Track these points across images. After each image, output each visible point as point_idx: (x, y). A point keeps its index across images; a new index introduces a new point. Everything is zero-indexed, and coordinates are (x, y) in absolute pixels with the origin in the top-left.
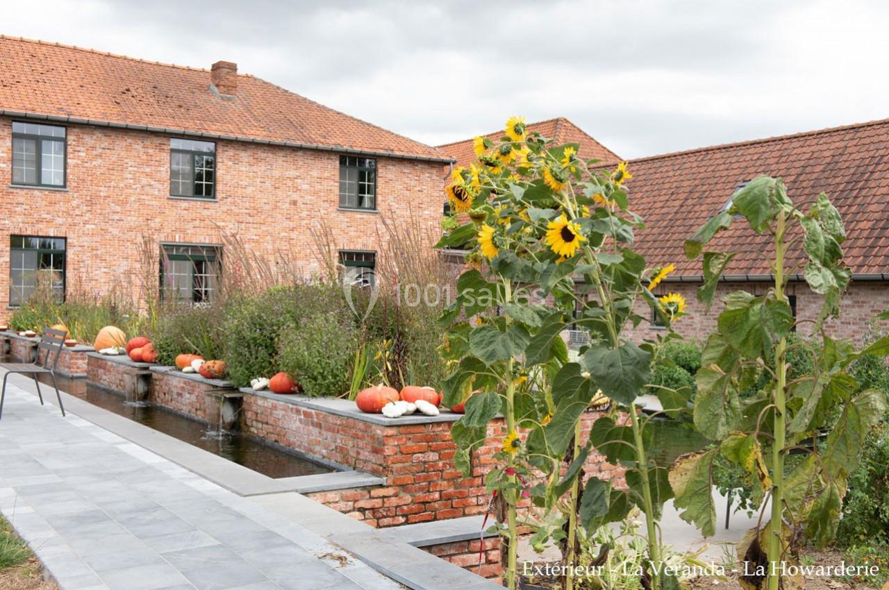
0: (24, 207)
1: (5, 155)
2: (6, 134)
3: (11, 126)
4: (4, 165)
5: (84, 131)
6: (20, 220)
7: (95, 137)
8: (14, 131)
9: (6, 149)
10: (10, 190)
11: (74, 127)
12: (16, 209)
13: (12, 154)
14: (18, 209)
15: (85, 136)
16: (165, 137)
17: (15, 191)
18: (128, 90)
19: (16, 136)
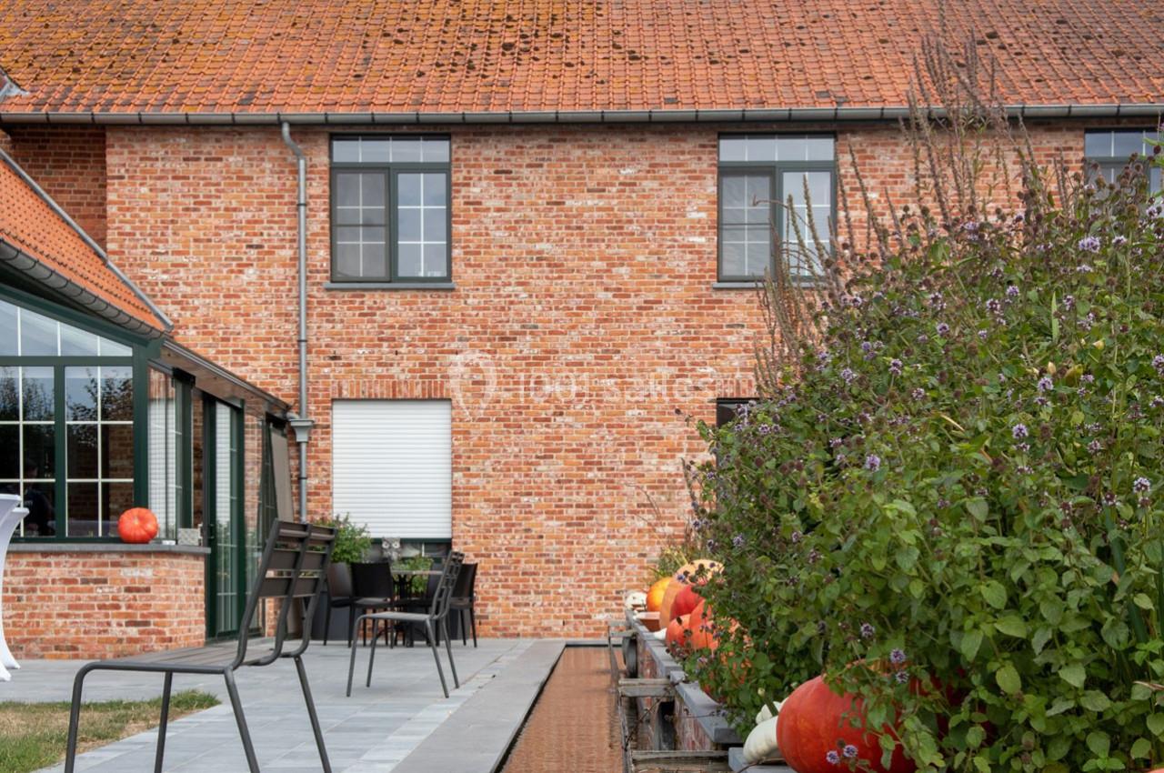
0: (746, 332)
1: (703, 215)
2: (705, 166)
3: (717, 146)
4: (702, 240)
5: (875, 139)
6: (736, 363)
7: (900, 150)
8: (723, 158)
9: (704, 203)
10: (715, 296)
11: (854, 132)
12: (729, 338)
13: (720, 211)
14: (731, 339)
15: (879, 151)
16: (1070, 129)
17: (725, 296)
18: (993, 36)
19: (727, 171)
